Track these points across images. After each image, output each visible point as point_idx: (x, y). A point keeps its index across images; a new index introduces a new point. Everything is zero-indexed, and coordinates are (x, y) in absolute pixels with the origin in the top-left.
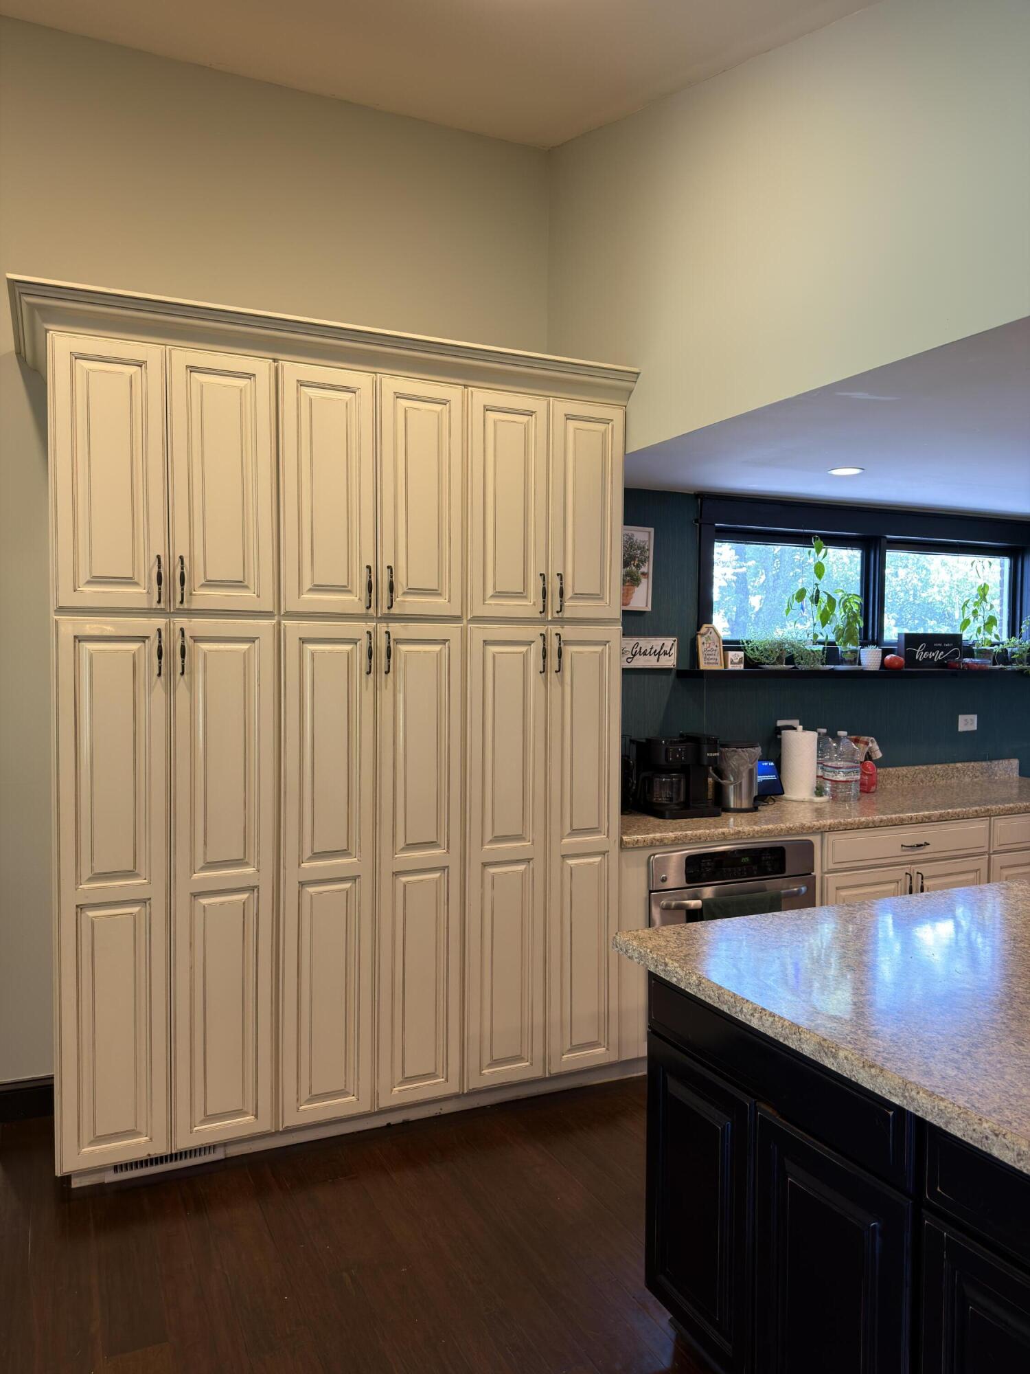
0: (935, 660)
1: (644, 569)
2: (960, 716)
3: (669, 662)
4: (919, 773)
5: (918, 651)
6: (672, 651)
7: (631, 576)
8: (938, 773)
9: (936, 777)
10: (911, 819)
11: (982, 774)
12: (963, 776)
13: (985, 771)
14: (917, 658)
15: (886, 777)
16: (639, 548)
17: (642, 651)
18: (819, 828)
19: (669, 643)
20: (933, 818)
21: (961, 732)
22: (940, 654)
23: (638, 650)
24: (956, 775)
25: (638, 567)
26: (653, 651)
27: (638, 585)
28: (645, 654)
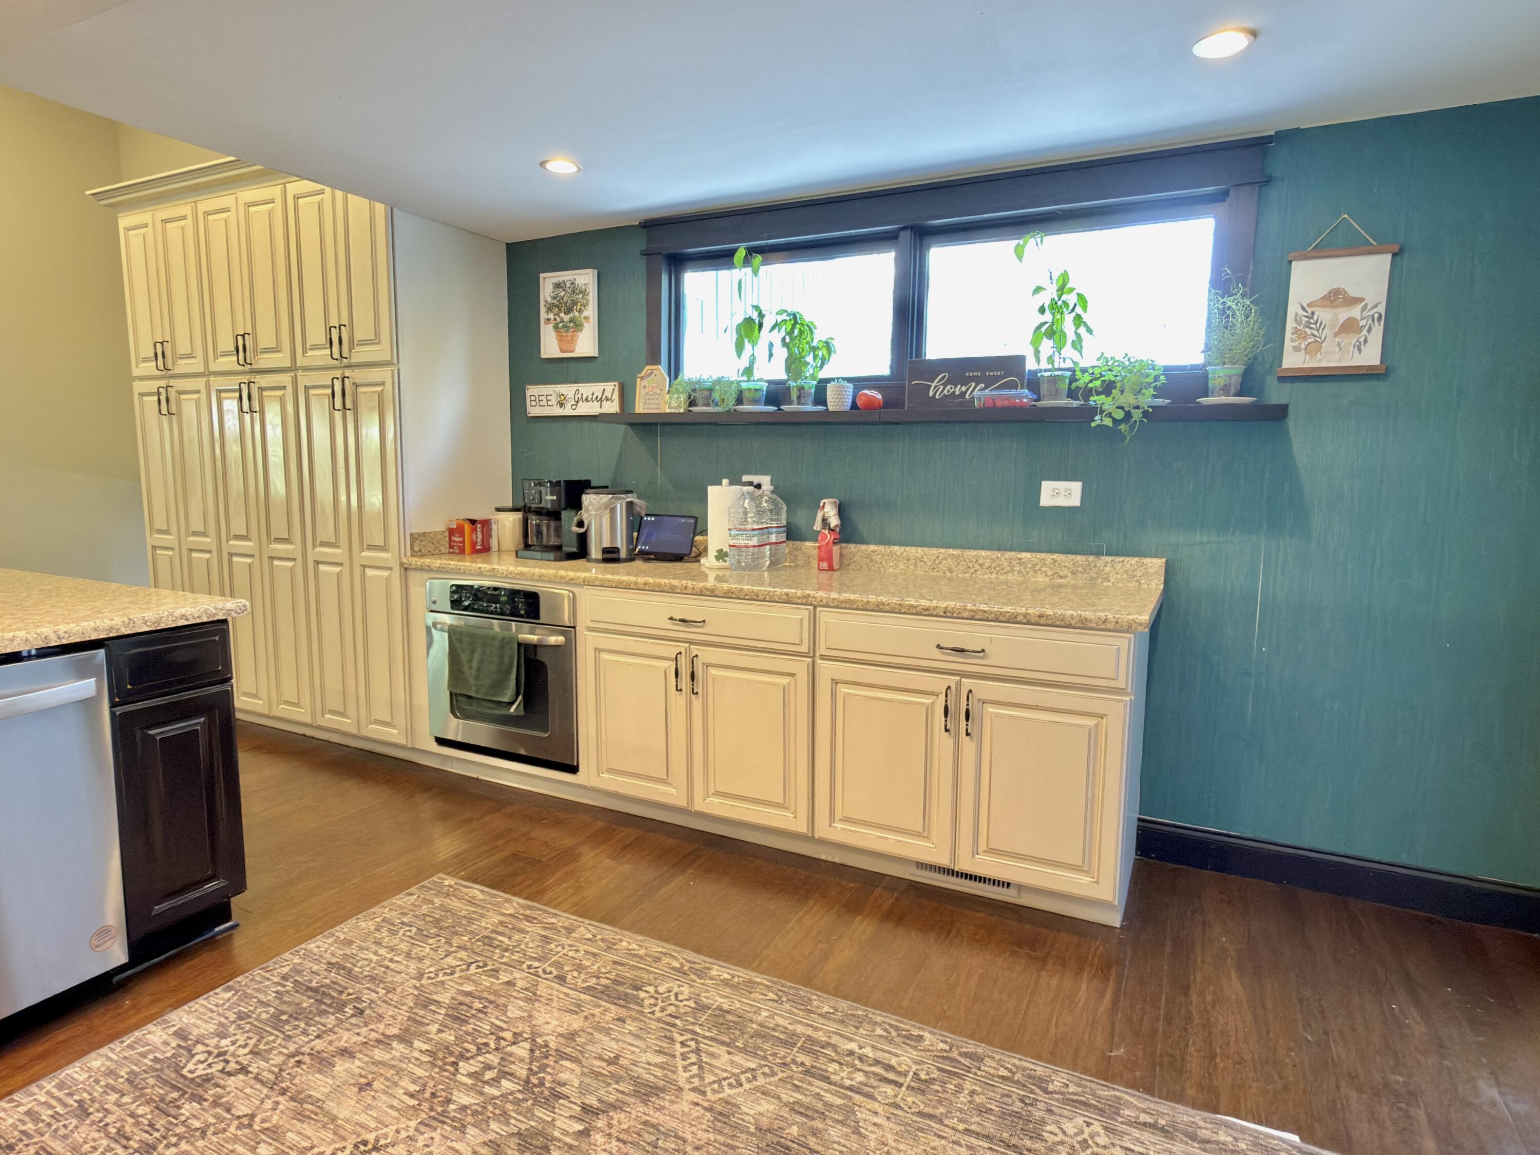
0: (967, 397)
1: (585, 314)
2: (1044, 483)
3: (612, 407)
4: (945, 559)
5: (934, 385)
6: (614, 397)
7: (575, 323)
8: (981, 561)
9: (978, 567)
10: (686, 588)
11: (1073, 573)
12: (1031, 573)
13: (1080, 569)
14: (931, 394)
15: (887, 558)
16: (581, 292)
17: (584, 397)
18: (572, 580)
19: (610, 388)
20: (717, 593)
21: (1043, 507)
22: (978, 388)
23: (580, 396)
24: (1017, 568)
25: (580, 311)
26: (594, 397)
27: (581, 330)
28: (587, 400)
